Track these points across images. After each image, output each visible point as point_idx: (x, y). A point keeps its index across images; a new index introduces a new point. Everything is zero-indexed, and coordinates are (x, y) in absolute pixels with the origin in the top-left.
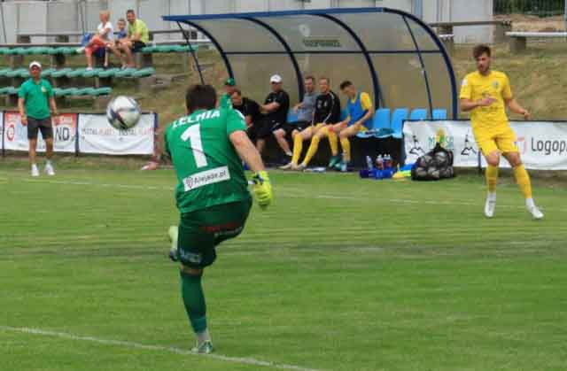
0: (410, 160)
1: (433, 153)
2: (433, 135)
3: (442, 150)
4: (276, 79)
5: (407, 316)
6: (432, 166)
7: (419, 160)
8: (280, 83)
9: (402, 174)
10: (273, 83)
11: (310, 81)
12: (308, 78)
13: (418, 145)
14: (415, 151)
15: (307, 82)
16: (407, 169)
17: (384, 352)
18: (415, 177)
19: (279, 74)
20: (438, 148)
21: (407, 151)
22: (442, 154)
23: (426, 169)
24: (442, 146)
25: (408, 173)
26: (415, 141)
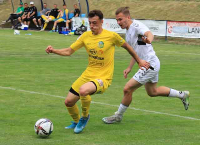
0: (74, 29)
1: (81, 27)
2: (81, 21)
3: (84, 26)
4: (32, 3)
5: (61, 76)
6: (80, 31)
7: (77, 29)
8: (33, 4)
9: (72, 33)
10: (31, 4)
11: (45, 5)
12: (45, 3)
13: (77, 24)
14: (76, 26)
15: (44, 5)
16: (73, 32)
17: (51, 86)
18: (75, 34)
19: (33, 1)
20: (82, 26)
21: (73, 26)
22: (83, 27)
23: (79, 32)
24: (84, 25)
25: (73, 33)
26: (76, 23)
